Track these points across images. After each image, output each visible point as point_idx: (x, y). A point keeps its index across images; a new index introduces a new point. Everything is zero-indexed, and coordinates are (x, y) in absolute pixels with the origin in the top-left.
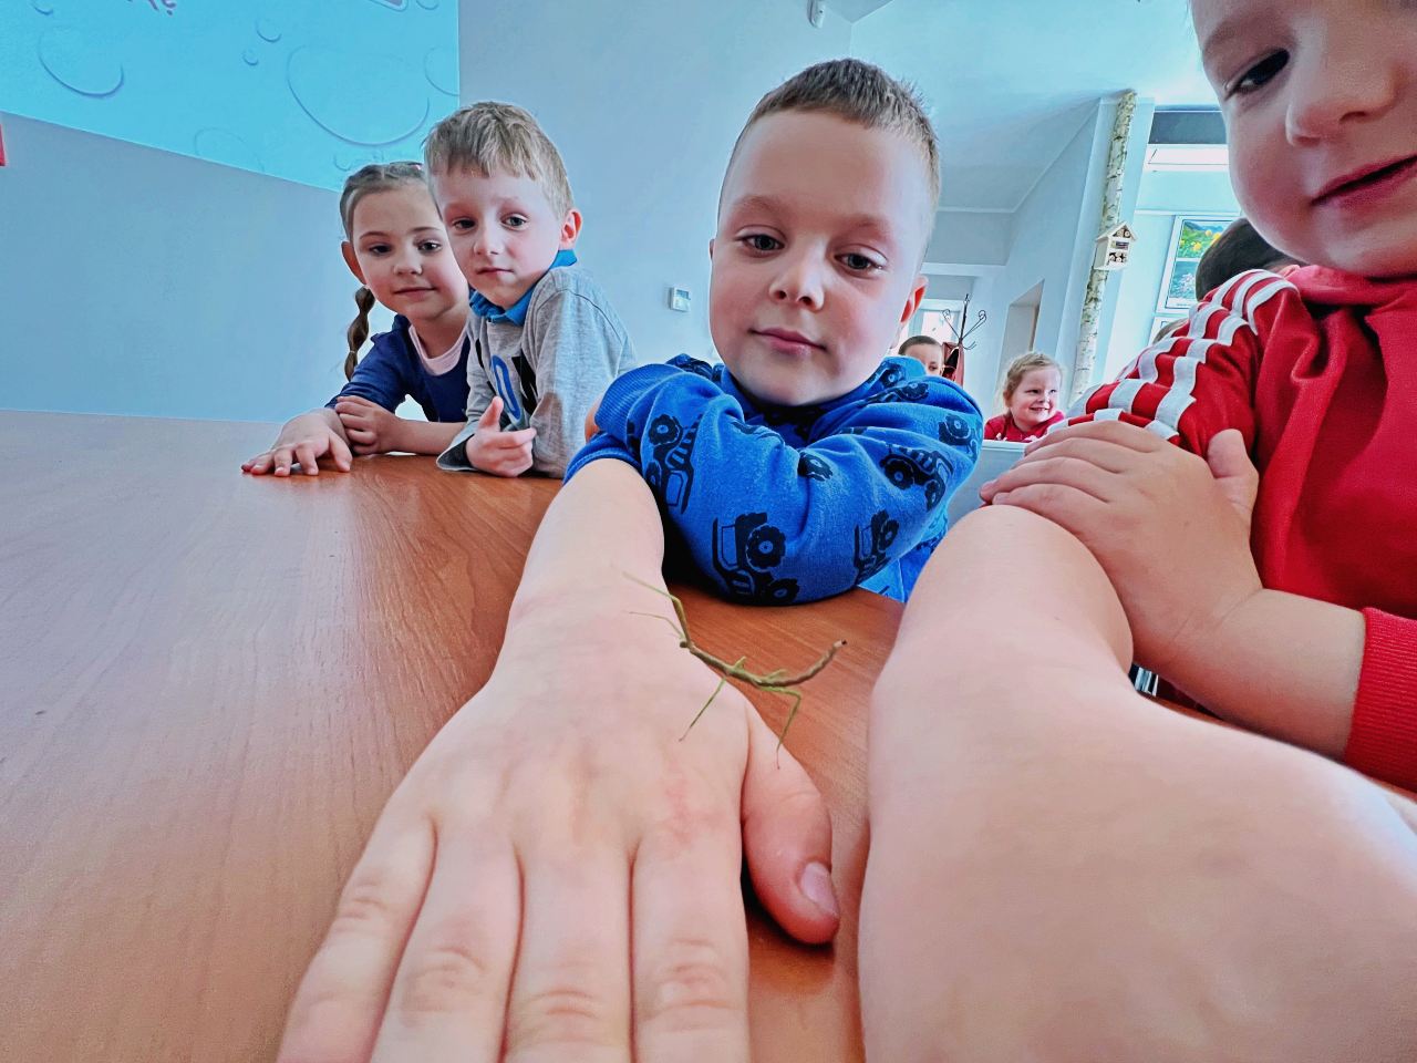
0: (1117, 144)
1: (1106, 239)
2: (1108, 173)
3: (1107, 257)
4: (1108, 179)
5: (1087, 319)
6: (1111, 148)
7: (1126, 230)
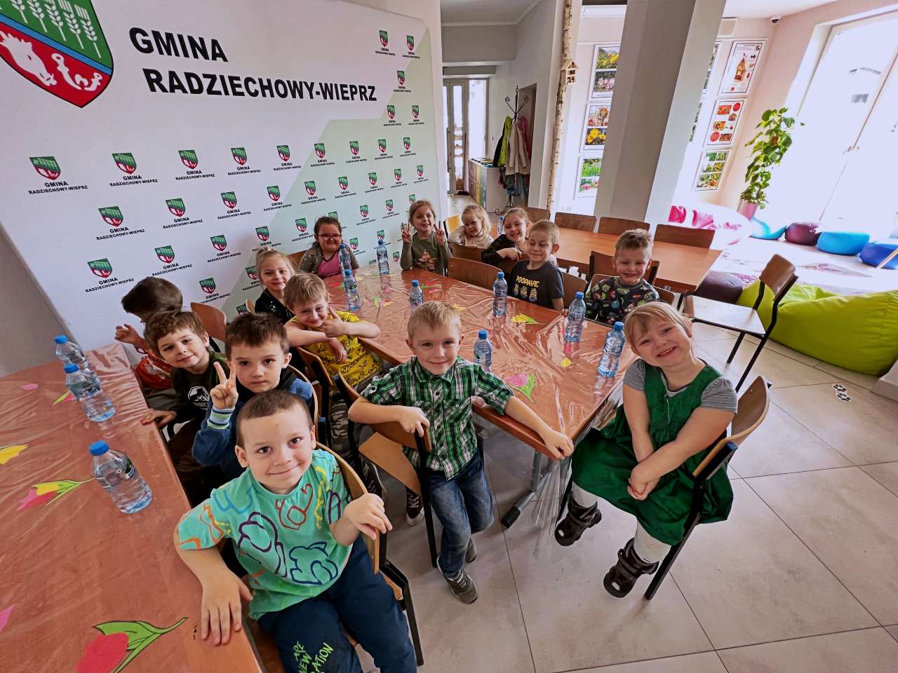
0: (567, 10)
1: (564, 71)
2: (563, 28)
3: (567, 80)
4: (564, 32)
5: (558, 113)
6: (564, 12)
7: (573, 64)
